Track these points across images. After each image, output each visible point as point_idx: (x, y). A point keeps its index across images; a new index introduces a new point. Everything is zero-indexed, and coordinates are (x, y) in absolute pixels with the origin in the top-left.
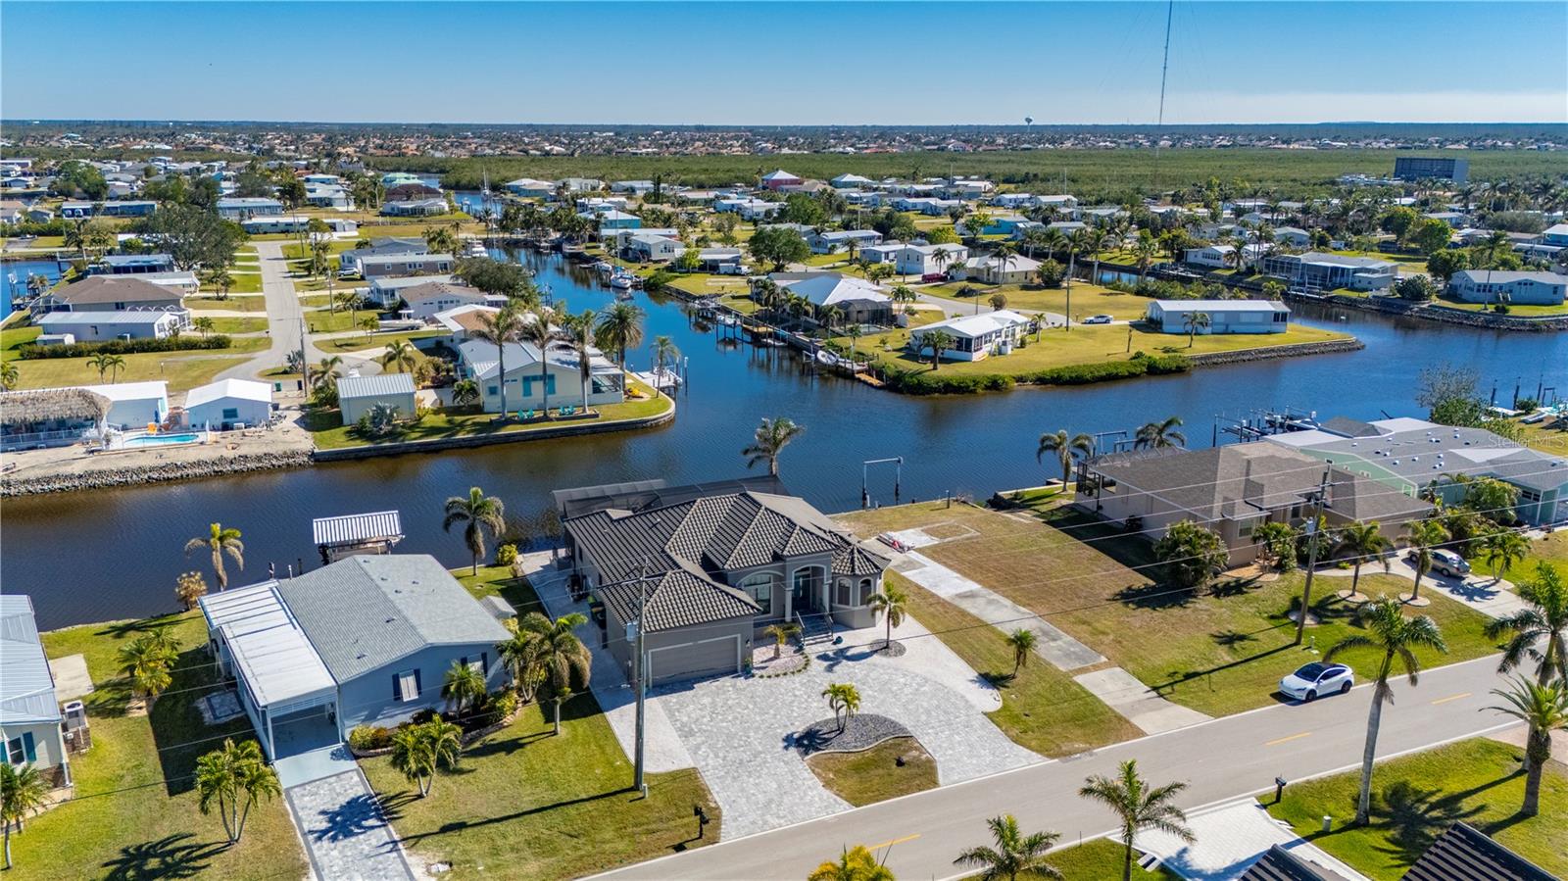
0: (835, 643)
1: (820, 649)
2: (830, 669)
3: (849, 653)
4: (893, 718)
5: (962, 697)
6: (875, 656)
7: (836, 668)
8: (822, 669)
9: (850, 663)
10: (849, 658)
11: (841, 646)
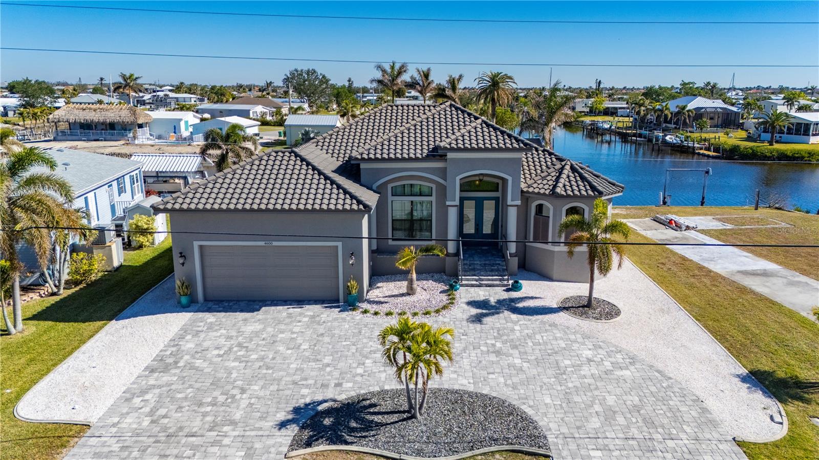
0: (508, 290)
1: (481, 294)
2: (478, 319)
3: (520, 305)
4: (530, 412)
5: (698, 400)
6: (562, 314)
7: (487, 320)
8: (465, 316)
9: (514, 317)
10: (516, 311)
11: (514, 295)
